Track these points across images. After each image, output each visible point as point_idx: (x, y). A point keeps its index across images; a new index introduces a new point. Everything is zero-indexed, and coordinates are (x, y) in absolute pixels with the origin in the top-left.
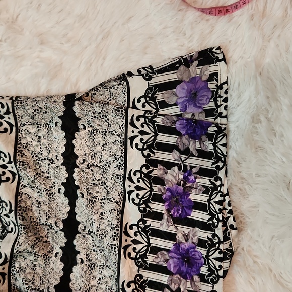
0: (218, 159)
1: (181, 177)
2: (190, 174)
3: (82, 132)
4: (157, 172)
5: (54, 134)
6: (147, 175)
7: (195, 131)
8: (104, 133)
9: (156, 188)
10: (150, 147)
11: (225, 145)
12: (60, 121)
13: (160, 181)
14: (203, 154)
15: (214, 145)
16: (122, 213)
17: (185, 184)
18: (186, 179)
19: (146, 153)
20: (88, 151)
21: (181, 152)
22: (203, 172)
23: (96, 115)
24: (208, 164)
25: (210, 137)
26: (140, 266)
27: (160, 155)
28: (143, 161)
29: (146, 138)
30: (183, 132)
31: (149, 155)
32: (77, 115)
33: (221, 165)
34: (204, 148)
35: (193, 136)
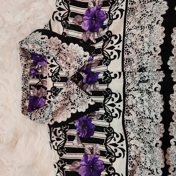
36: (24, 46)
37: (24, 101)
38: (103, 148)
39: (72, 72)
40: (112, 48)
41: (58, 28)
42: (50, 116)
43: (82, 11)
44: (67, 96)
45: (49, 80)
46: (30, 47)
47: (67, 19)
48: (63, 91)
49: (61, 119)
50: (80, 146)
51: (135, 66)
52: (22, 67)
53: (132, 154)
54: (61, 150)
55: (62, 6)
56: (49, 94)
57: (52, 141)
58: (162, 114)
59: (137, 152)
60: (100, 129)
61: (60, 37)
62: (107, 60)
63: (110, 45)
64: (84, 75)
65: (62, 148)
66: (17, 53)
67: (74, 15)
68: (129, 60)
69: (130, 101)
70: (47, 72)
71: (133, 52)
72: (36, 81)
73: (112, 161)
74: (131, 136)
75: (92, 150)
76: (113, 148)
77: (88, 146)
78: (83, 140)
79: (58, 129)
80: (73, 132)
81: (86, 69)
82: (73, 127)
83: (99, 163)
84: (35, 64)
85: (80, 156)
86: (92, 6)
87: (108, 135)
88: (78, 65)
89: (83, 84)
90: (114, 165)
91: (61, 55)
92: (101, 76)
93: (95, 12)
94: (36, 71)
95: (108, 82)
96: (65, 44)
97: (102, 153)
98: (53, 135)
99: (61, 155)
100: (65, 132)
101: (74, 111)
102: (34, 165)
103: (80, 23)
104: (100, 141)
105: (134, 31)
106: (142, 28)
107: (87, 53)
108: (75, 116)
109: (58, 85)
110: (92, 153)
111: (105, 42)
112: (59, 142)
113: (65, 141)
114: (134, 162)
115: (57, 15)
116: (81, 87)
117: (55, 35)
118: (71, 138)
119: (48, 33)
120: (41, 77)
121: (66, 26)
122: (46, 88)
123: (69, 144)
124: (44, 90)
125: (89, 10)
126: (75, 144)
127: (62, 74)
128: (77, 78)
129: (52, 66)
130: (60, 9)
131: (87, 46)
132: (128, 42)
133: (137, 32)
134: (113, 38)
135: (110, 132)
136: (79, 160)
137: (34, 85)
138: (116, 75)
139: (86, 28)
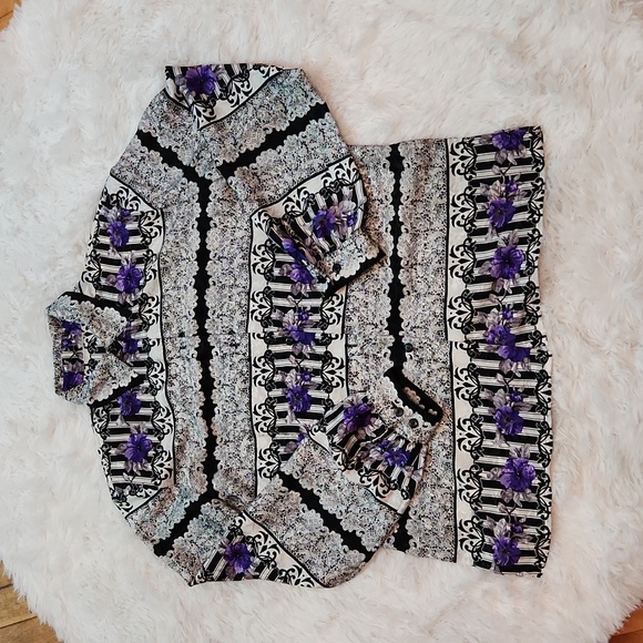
0: (537, 162)
1: (503, 188)
2: (512, 184)
3: (407, 170)
4: (479, 191)
5: (384, 175)
6: (471, 196)
7: (511, 142)
8: (426, 168)
9: (480, 207)
10: (471, 170)
11: (541, 148)
12: (388, 162)
13: (483, 198)
14: (522, 162)
15: (532, 150)
16: (447, 238)
17: (507, 194)
18: (508, 190)
19: (468, 176)
20: (412, 188)
21: (500, 166)
22: (524, 178)
23: (419, 151)
24: (528, 169)
25: (527, 144)
26: (467, 282)
27: (481, 175)
28: (466, 183)
29: (466, 162)
30: (500, 147)
31: (471, 177)
32: (401, 154)
33: (540, 167)
34: (521, 156)
35: (510, 148)
36: (52, 313)
37: (57, 379)
38: (149, 425)
39: (109, 341)
40: (150, 311)
41: (90, 290)
42: (88, 394)
43: (115, 269)
44: (106, 368)
45: (85, 351)
46: (59, 315)
47: (98, 280)
48: (100, 364)
49: (102, 396)
50: (125, 425)
51: (175, 331)
52: (52, 338)
53: (179, 428)
54: (104, 432)
55: (92, 266)
56: (87, 368)
57: (94, 424)
58: (200, 382)
59: (185, 426)
60: (146, 404)
61: (92, 300)
62: (145, 325)
63: (147, 308)
64: (123, 344)
65: (105, 430)
66: (45, 321)
67: (106, 275)
68: (168, 325)
69: (173, 370)
70: (83, 342)
71: (171, 316)
72: (69, 354)
73: (160, 439)
74: (177, 409)
75: (138, 429)
76: (161, 424)
77: (133, 424)
78: (127, 418)
79: (101, 409)
80: (117, 411)
81: (125, 336)
82: (116, 405)
83: (147, 442)
84: (67, 333)
85: (126, 437)
86: (125, 263)
87: (154, 411)
88: (115, 333)
89: (124, 354)
90: (163, 443)
91: (95, 323)
92: (140, 344)
93: (129, 270)
94: (69, 341)
95: (148, 351)
96: (99, 309)
97: (150, 432)
98: (95, 416)
99: (104, 438)
100: (107, 411)
101: (116, 387)
102: (76, 454)
103: (114, 283)
104: (146, 418)
105: (170, 292)
106: (179, 288)
107: (124, 318)
108: (119, 392)
109: (96, 357)
110: (139, 432)
111: (140, 305)
112: (100, 424)
113: (108, 422)
114: (181, 437)
115: (86, 275)
116: (122, 358)
117: (87, 298)
118: (114, 418)
119: (78, 296)
120: (75, 349)
121: (98, 287)
122: (82, 362)
123: (112, 425)
124: (80, 364)
125: (122, 268)
126: (119, 424)
127: (99, 343)
128: (114, 348)
129: (88, 334)
130: (89, 269)
131: (123, 309)
132: (165, 305)
133: (173, 293)
134: (150, 301)
135: (156, 406)
136: (125, 442)
137: (67, 360)
138: (154, 343)
139: (122, 289)
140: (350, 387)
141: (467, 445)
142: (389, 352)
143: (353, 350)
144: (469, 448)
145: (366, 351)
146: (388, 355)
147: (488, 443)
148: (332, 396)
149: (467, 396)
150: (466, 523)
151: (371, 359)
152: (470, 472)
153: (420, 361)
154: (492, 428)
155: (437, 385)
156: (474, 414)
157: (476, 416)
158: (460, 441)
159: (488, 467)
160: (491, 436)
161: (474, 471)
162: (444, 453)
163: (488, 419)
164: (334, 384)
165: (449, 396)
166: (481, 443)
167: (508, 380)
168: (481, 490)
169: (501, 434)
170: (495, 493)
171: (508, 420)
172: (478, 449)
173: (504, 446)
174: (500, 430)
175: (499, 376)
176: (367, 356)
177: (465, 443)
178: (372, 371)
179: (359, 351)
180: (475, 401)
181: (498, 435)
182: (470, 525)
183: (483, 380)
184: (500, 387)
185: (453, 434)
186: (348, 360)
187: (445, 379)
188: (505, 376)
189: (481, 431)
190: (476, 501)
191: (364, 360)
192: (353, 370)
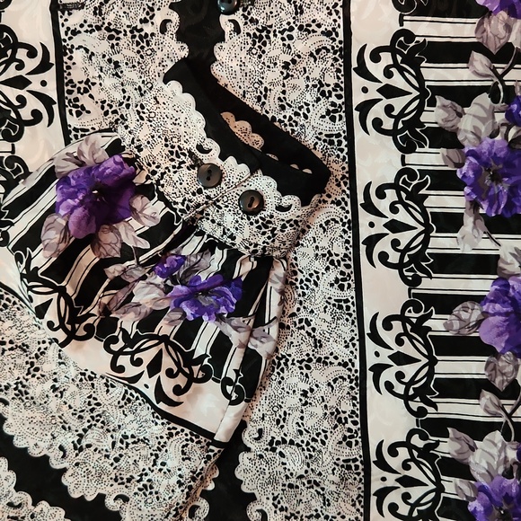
140: (73, 121)
141: (389, 250)
142: (175, 17)
143: (75, 19)
144: (394, 257)
145: (110, 18)
146: (172, 28)
147: (442, 243)
148: (22, 148)
149: (388, 124)
150: (393, 450)
151: (124, 40)
152: (401, 318)
153: (261, 38)
154: (451, 202)
155: (309, 98)
156: (406, 171)
157: (412, 175)
158: (372, 241)
159: (446, 303)
160: (450, 223)
161: (413, 316)
162: (333, 274)
163: (444, 181)
164: (26, 114)
165: (340, 126)
166: (425, 243)
167: (501, 68)
168: (432, 362)
169: (477, 216)
170: (470, 367)
171: (496, 178)
172: (418, 258)
173: (485, 245)
174: (475, 205)
175: (479, 60)
176: (113, 34)
177: (383, 246)
178: (130, 75)
179: (92, 19)
180: (409, 135)
181: (468, 221)
182: (403, 453)
183: (435, 74)
184: (481, 90)
185: (354, 225)
186: (61, 50)
187: (331, 80)
188: (494, 58)
189: (424, 213)
190: (423, 393)
191: (104, 46)
192: (77, 75)
